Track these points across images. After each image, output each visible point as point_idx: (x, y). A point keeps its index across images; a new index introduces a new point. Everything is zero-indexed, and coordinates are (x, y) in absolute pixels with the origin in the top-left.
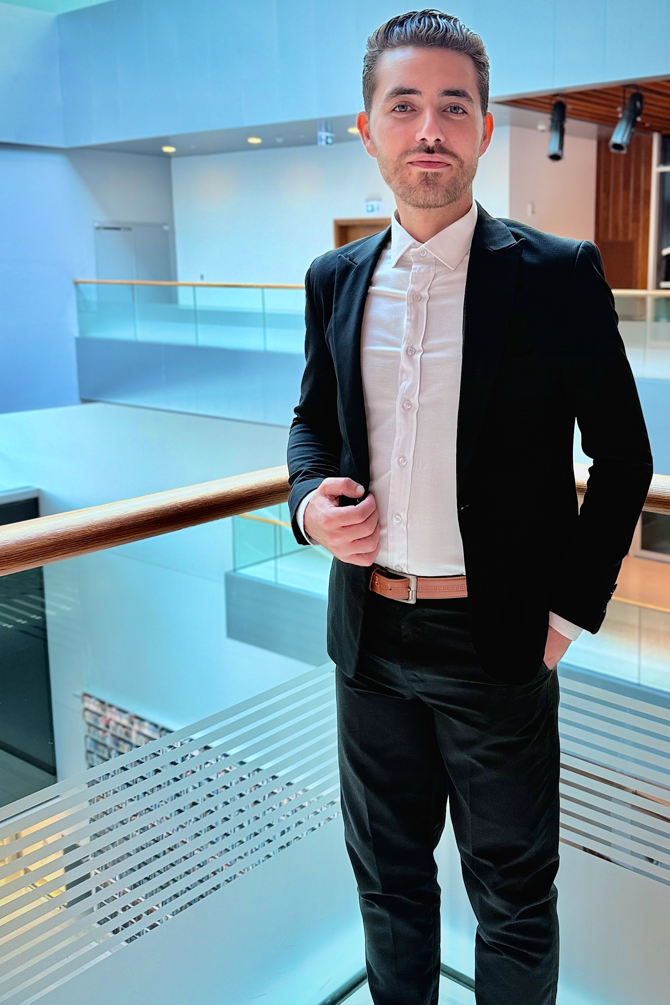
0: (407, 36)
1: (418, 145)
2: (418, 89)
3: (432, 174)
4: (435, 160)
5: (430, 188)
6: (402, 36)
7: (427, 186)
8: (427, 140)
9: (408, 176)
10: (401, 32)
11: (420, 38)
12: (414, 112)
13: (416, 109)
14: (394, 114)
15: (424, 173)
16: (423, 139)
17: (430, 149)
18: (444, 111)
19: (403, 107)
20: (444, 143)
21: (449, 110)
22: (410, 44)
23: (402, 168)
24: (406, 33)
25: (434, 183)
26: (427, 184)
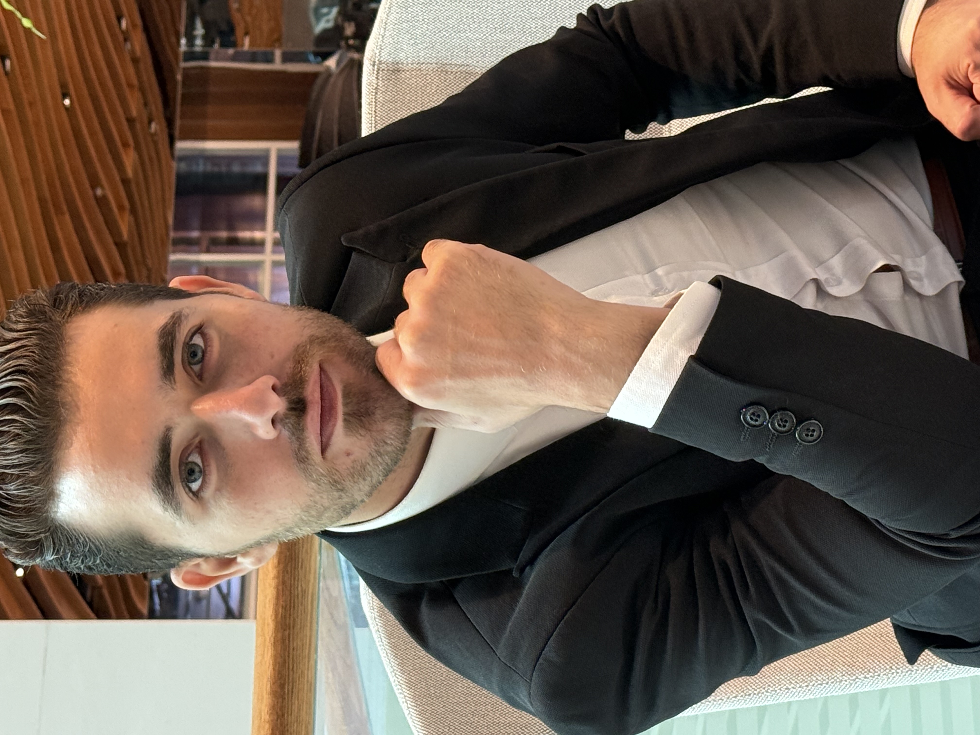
0: (31, 463)
1: (286, 433)
2: (158, 432)
3: (348, 404)
4: (317, 395)
5: (376, 408)
6: (32, 474)
7: (374, 413)
8: (275, 415)
9: (352, 457)
10: (19, 477)
11: (41, 430)
12: (206, 446)
13: (197, 440)
14: (208, 494)
15: (345, 420)
16: (273, 422)
17: (293, 406)
18: (200, 376)
19: (191, 472)
20: (278, 377)
21: (197, 368)
22: (50, 456)
23: (334, 471)
24: (25, 464)
25: (364, 399)
26: (369, 415)
